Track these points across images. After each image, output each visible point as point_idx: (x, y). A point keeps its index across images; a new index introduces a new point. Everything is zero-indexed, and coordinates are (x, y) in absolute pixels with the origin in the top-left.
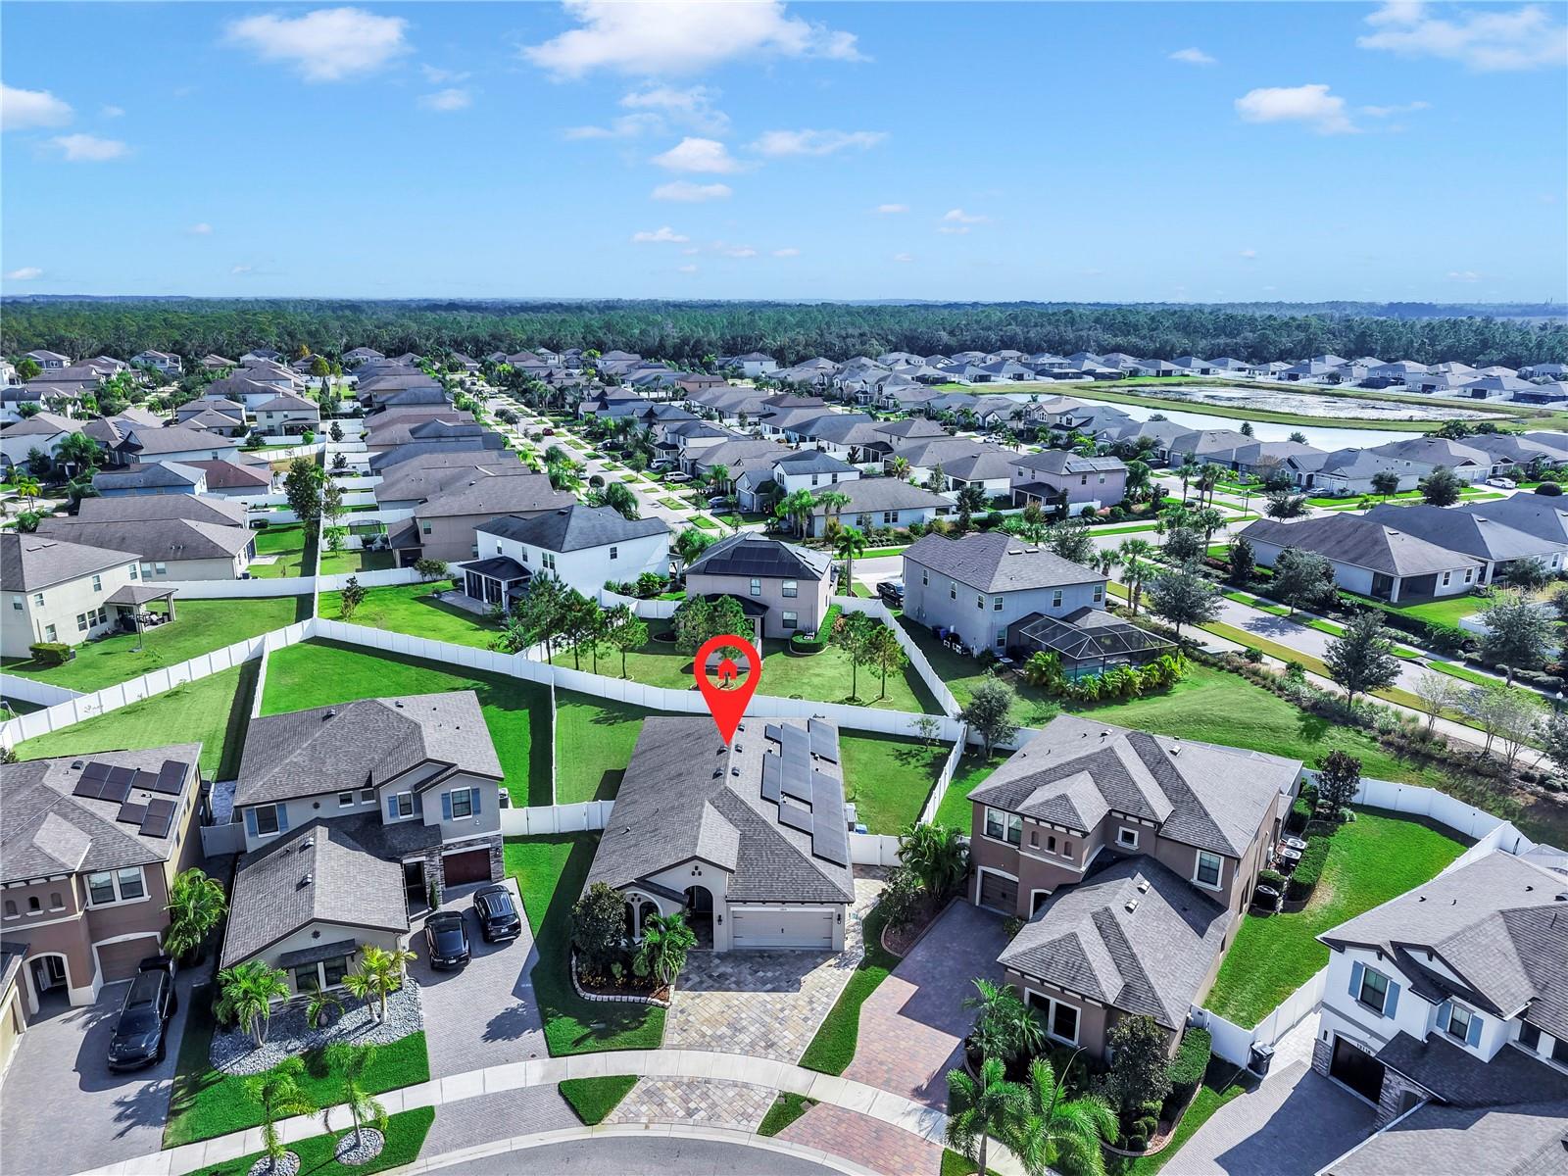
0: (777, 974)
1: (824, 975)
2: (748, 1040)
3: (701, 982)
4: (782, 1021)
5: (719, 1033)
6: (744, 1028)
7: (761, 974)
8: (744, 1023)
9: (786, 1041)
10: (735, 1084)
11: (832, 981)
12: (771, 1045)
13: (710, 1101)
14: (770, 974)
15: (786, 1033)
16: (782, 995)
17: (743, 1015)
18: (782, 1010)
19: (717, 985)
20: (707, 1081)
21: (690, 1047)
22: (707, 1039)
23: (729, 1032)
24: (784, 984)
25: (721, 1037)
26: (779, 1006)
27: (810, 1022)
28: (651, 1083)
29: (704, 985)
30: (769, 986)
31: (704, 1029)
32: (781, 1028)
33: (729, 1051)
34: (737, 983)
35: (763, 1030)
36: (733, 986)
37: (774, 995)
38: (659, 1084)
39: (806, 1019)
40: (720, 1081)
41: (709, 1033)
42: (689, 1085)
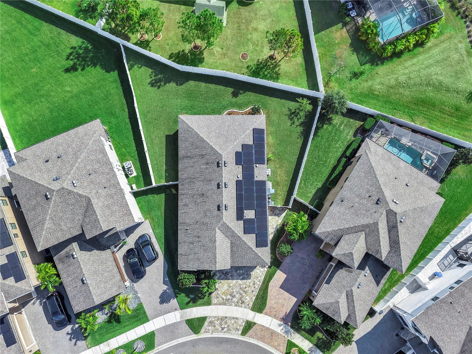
0: (243, 271)
1: (258, 271)
2: (236, 301)
3: (220, 276)
4: (246, 292)
5: (228, 298)
6: (234, 296)
7: (238, 271)
8: (235, 293)
9: (247, 300)
10: (234, 318)
11: (261, 274)
12: (243, 302)
13: (227, 325)
14: (241, 272)
15: (247, 297)
16: (245, 281)
17: (234, 291)
18: (246, 288)
19: (225, 277)
20: (226, 318)
21: (220, 304)
22: (225, 300)
23: (230, 298)
24: (246, 276)
25: (229, 299)
26: (244, 286)
27: (254, 293)
28: (211, 319)
29: (222, 277)
30: (241, 277)
31: (223, 296)
32: (246, 295)
33: (231, 305)
34: (232, 276)
35: (240, 296)
36: (230, 277)
37: (243, 281)
38: (213, 319)
39: (253, 291)
40: (230, 318)
41: (225, 298)
42: (221, 319)
